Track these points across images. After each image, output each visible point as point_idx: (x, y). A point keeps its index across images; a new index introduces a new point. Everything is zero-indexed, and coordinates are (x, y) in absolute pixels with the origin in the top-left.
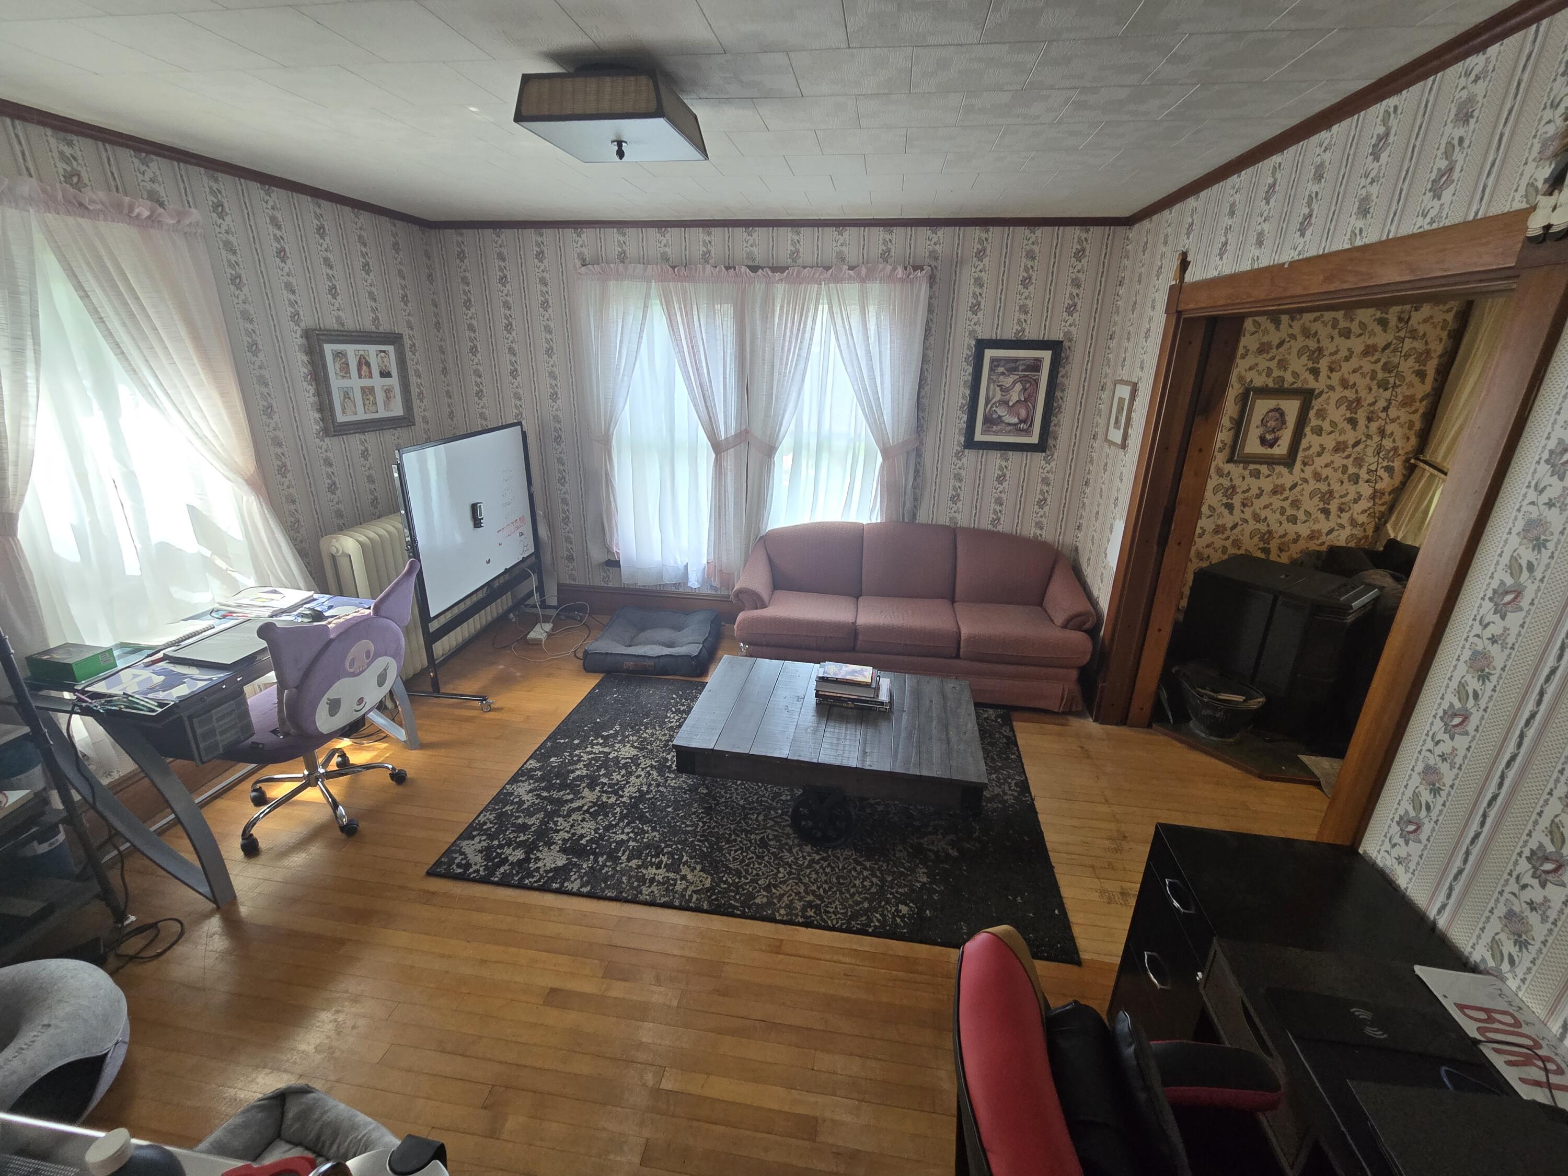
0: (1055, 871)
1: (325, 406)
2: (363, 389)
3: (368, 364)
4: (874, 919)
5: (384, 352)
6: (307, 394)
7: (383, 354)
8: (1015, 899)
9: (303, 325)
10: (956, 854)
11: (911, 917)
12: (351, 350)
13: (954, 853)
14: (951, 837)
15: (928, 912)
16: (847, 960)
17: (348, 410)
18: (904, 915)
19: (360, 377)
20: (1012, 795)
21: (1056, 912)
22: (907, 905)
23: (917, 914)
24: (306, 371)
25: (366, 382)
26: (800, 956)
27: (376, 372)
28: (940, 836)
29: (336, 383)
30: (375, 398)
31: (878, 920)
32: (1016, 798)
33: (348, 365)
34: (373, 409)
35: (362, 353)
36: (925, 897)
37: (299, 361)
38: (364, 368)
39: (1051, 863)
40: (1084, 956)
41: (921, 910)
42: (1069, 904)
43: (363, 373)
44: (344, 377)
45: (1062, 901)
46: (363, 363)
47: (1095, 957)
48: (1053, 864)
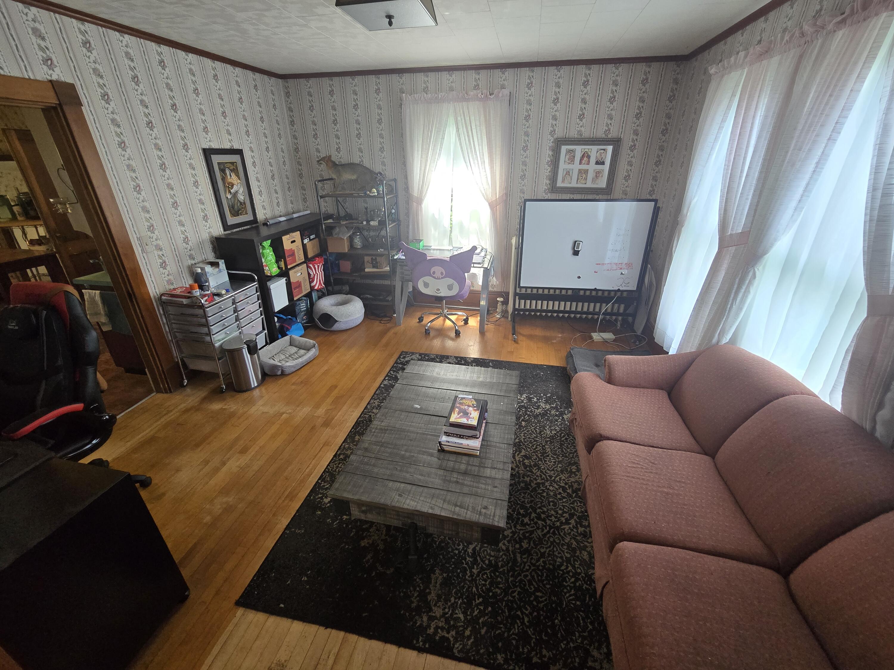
0: (322, 629)
1: (553, 178)
2: (580, 171)
3: (589, 157)
4: (326, 484)
5: (604, 150)
6: (546, 170)
7: (602, 151)
8: (307, 576)
9: (555, 136)
10: (363, 544)
11: (320, 502)
12: (579, 150)
13: (363, 543)
14: (381, 547)
15: (320, 513)
16: (307, 470)
17: (566, 181)
18: (322, 499)
19: (580, 164)
20: (429, 626)
21: (282, 605)
22: (329, 502)
23: (321, 507)
24: (549, 159)
25: (584, 167)
26: (319, 452)
27: (593, 160)
28: (383, 537)
29: (563, 166)
30: (587, 176)
31: (324, 486)
32: (423, 629)
33: (574, 157)
34: (584, 182)
35: (586, 150)
36: (331, 514)
37: (547, 154)
38: (585, 159)
39: (332, 628)
40: (240, 611)
41: (321, 509)
42: (284, 623)
43: (583, 162)
44: (569, 163)
45: (290, 618)
46: (586, 156)
47: (235, 620)
48: (329, 630)
